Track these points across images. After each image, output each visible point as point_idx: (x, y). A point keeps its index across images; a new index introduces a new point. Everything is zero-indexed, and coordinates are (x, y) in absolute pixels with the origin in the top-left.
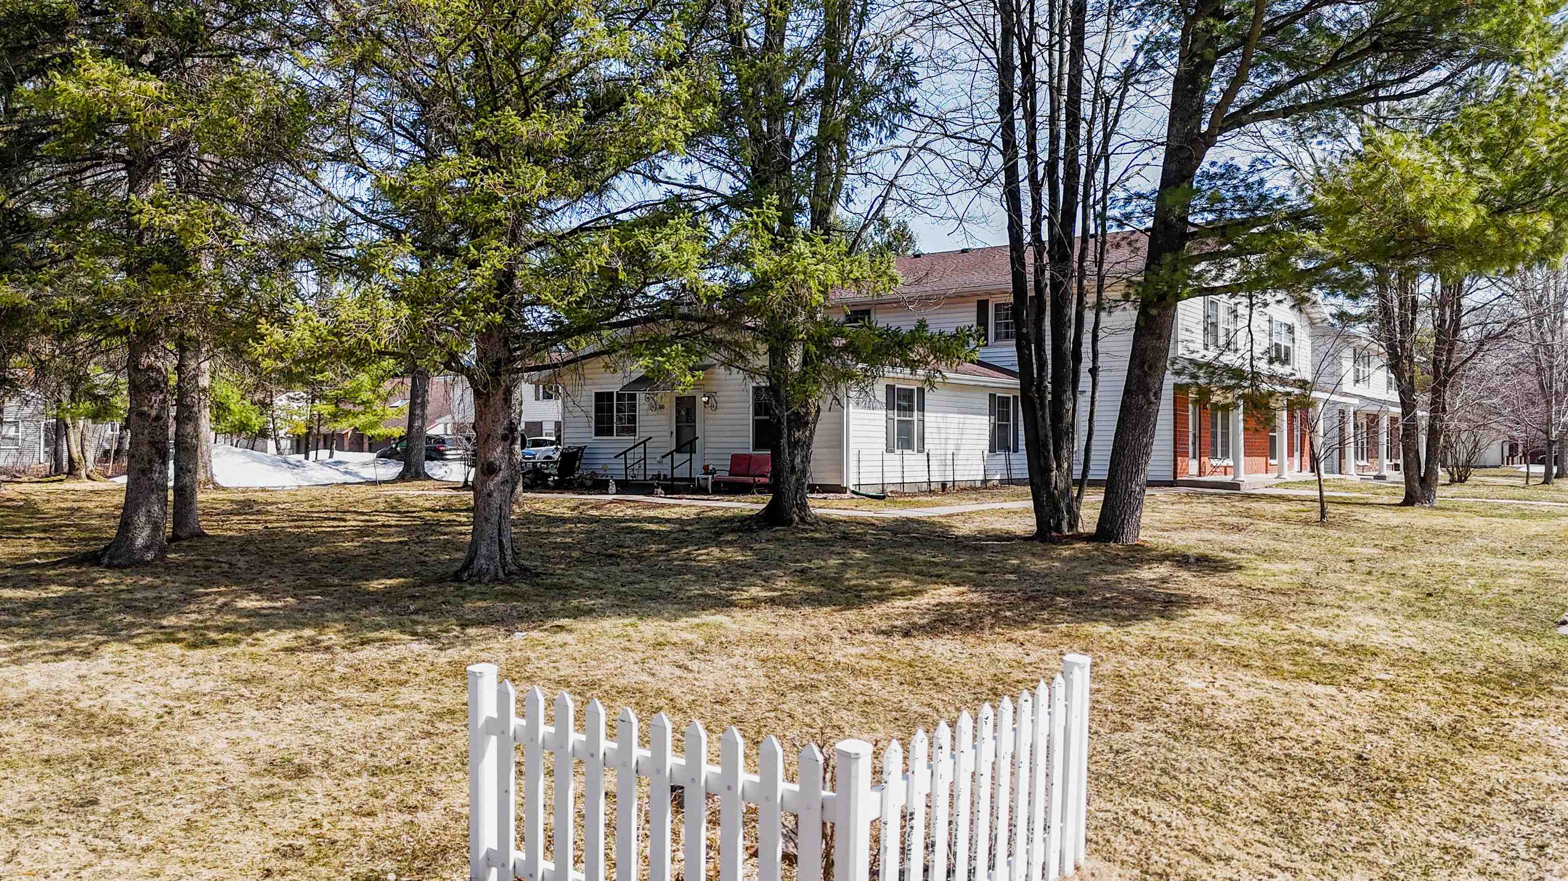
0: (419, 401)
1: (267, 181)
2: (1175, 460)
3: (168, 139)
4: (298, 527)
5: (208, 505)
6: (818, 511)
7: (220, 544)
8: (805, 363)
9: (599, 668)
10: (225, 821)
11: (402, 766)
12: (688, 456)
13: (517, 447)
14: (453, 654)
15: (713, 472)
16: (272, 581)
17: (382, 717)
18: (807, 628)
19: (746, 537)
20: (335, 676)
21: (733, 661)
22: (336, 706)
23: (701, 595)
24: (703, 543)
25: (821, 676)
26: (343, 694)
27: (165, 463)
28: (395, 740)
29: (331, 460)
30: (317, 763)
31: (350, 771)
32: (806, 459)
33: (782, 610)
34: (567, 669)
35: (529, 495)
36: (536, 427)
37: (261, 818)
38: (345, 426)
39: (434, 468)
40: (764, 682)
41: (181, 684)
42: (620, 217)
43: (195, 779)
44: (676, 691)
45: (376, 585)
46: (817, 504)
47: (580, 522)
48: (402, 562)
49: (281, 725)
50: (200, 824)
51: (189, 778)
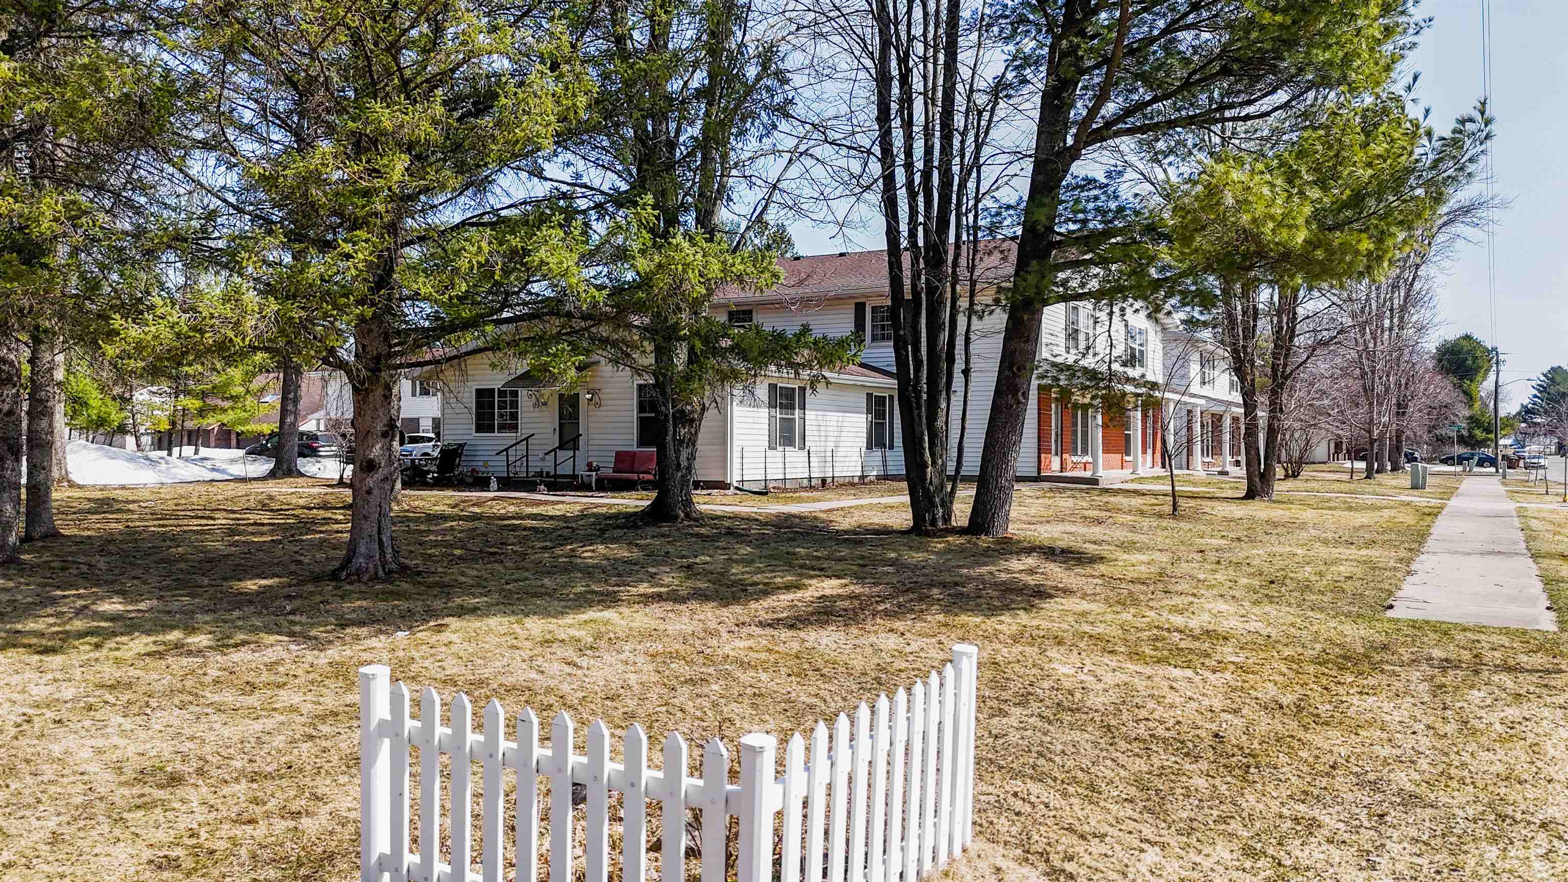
0: (291, 396)
1: (129, 167)
2: (1039, 457)
3: (23, 121)
4: (163, 526)
5: (63, 504)
6: (702, 508)
7: (77, 543)
8: (690, 361)
9: (485, 666)
10: (94, 833)
11: (283, 771)
12: (571, 453)
13: (396, 444)
14: (333, 653)
15: (597, 469)
16: (135, 582)
17: (260, 721)
18: (695, 623)
19: (631, 534)
20: (207, 679)
21: (623, 657)
22: (209, 710)
23: (588, 592)
24: (588, 540)
25: (711, 670)
26: (216, 698)
27: (18, 460)
28: (275, 744)
29: (196, 457)
30: (191, 770)
31: (227, 777)
32: (692, 457)
33: (669, 606)
34: (452, 668)
35: (407, 492)
36: (414, 423)
37: (133, 829)
38: (212, 422)
39: (307, 466)
40: (655, 678)
41: (40, 692)
42: (503, 213)
43: (59, 790)
44: (566, 688)
45: (251, 585)
46: (701, 500)
47: (461, 520)
48: (276, 561)
49: (150, 732)
50: (67, 837)
51: (52, 789)
